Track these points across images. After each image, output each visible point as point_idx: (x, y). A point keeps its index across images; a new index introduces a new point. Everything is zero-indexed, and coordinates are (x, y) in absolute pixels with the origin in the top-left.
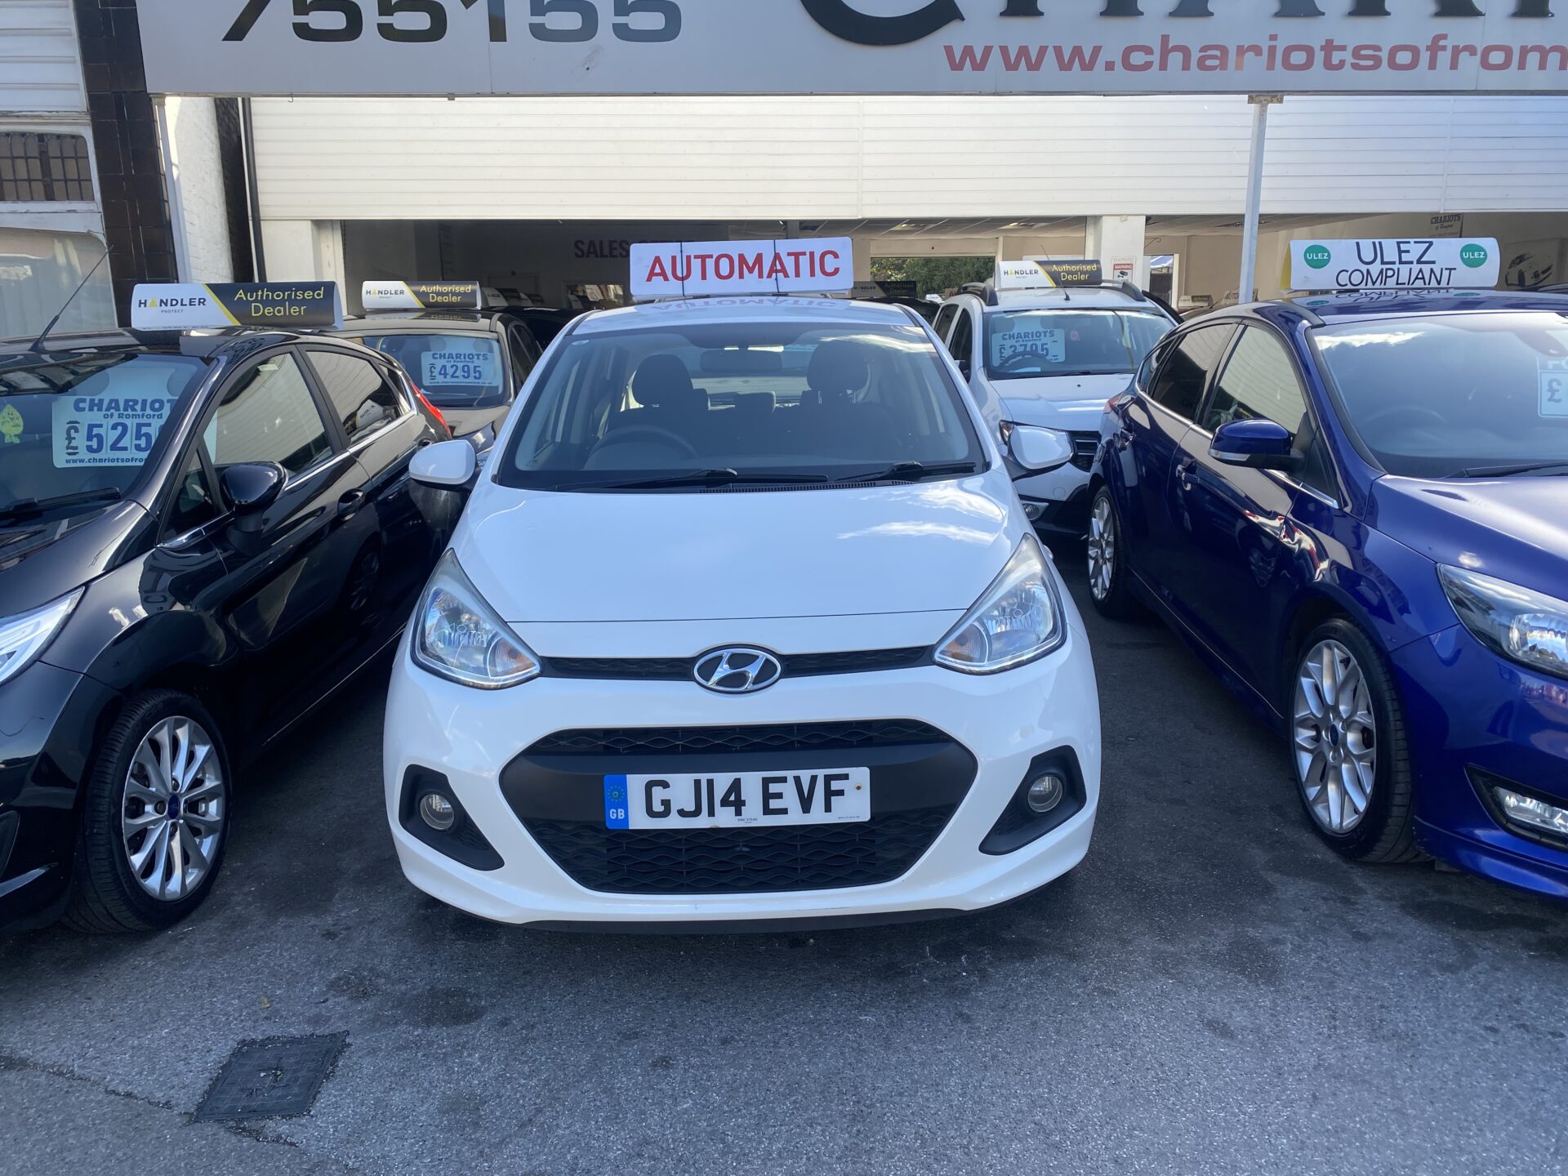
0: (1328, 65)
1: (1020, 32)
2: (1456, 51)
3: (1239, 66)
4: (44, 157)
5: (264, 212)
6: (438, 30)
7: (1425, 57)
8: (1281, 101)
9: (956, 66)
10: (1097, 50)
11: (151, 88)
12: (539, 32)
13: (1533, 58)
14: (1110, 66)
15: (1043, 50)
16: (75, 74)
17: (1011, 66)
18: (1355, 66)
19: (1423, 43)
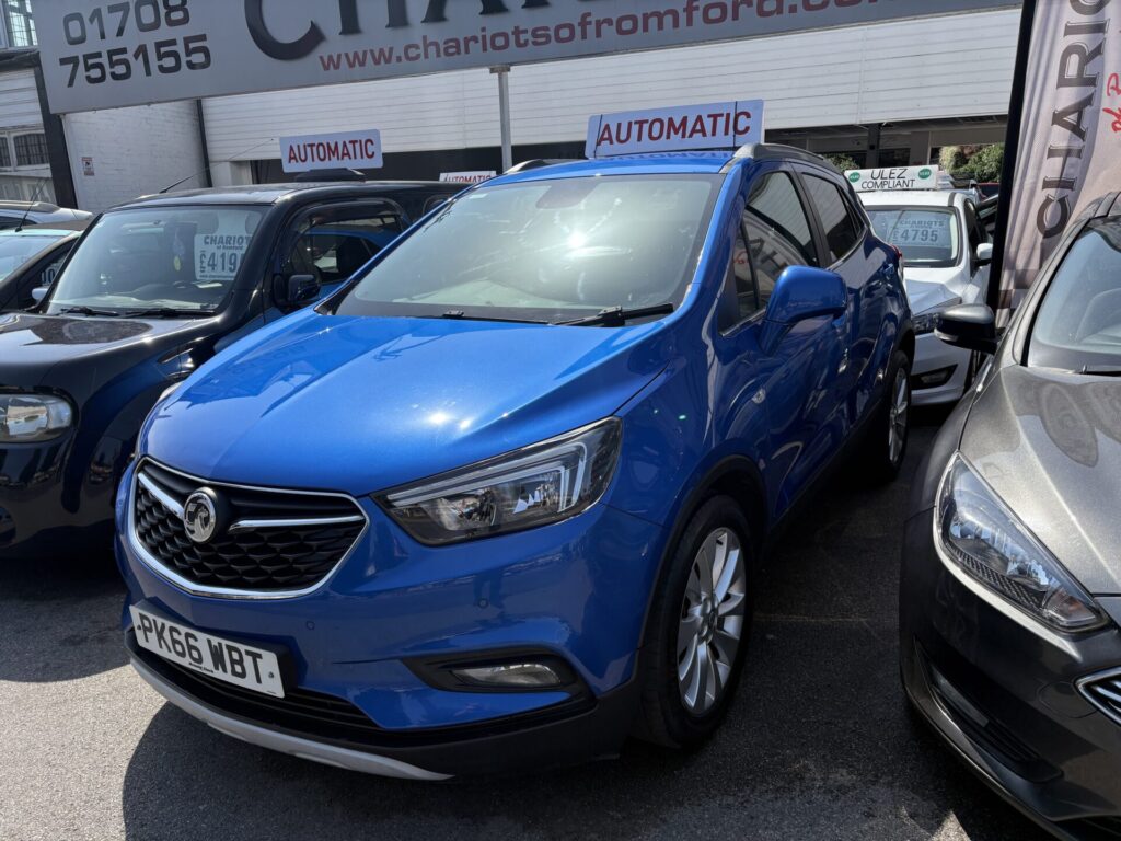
0: (519, 45)
2: (599, 24)
3: (467, 51)
5: (210, 158)
6: (127, 75)
7: (578, 30)
9: (326, 68)
11: (52, 112)
15: (365, 54)
17: (352, 65)
18: (535, 43)
19: (576, 21)
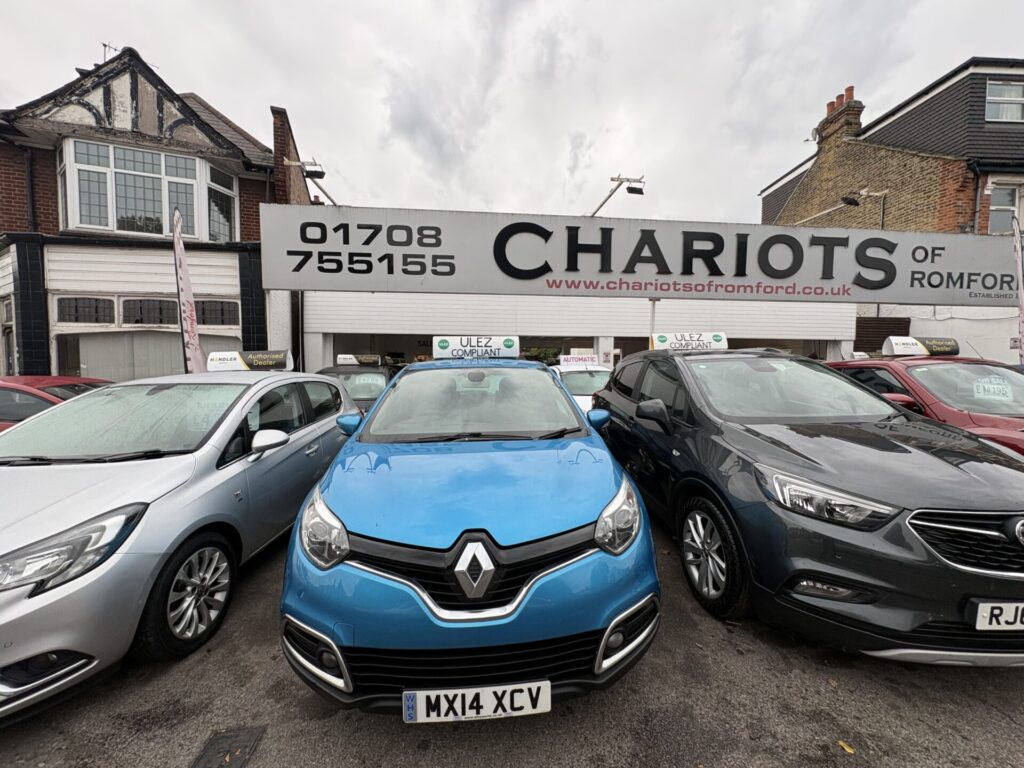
0: (675, 290)
1: (572, 276)
2: (717, 286)
3: (646, 289)
4: (222, 310)
5: (306, 330)
6: (369, 269)
8: (659, 300)
9: (550, 286)
10: (598, 283)
11: (264, 286)
12: (405, 271)
13: (742, 289)
14: (602, 288)
15: (580, 282)
16: (237, 281)
17: (569, 287)
18: (684, 290)
19: (706, 283)
